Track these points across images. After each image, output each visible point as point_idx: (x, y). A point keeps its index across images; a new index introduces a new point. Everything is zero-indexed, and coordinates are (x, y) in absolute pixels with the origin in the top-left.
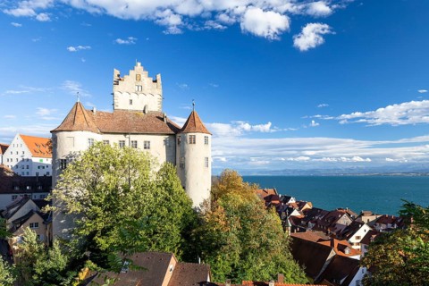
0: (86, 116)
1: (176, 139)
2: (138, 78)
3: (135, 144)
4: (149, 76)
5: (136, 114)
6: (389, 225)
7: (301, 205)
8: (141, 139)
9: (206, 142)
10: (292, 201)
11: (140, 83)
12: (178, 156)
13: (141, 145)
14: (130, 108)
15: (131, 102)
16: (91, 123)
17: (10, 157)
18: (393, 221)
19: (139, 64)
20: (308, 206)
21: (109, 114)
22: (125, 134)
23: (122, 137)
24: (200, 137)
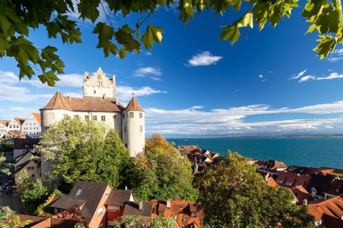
0: (63, 100)
1: (122, 114)
2: (99, 77)
3: (95, 118)
4: (107, 76)
5: (98, 99)
6: (263, 166)
7: (212, 155)
8: (99, 115)
9: (141, 116)
10: (207, 153)
11: (100, 81)
12: (123, 125)
13: (99, 119)
14: (94, 95)
15: (95, 92)
16: (66, 105)
17: (26, 126)
18: (265, 164)
19: (100, 69)
20: (216, 156)
21: (80, 99)
22: (89, 111)
23: (86, 114)
24: (136, 113)
